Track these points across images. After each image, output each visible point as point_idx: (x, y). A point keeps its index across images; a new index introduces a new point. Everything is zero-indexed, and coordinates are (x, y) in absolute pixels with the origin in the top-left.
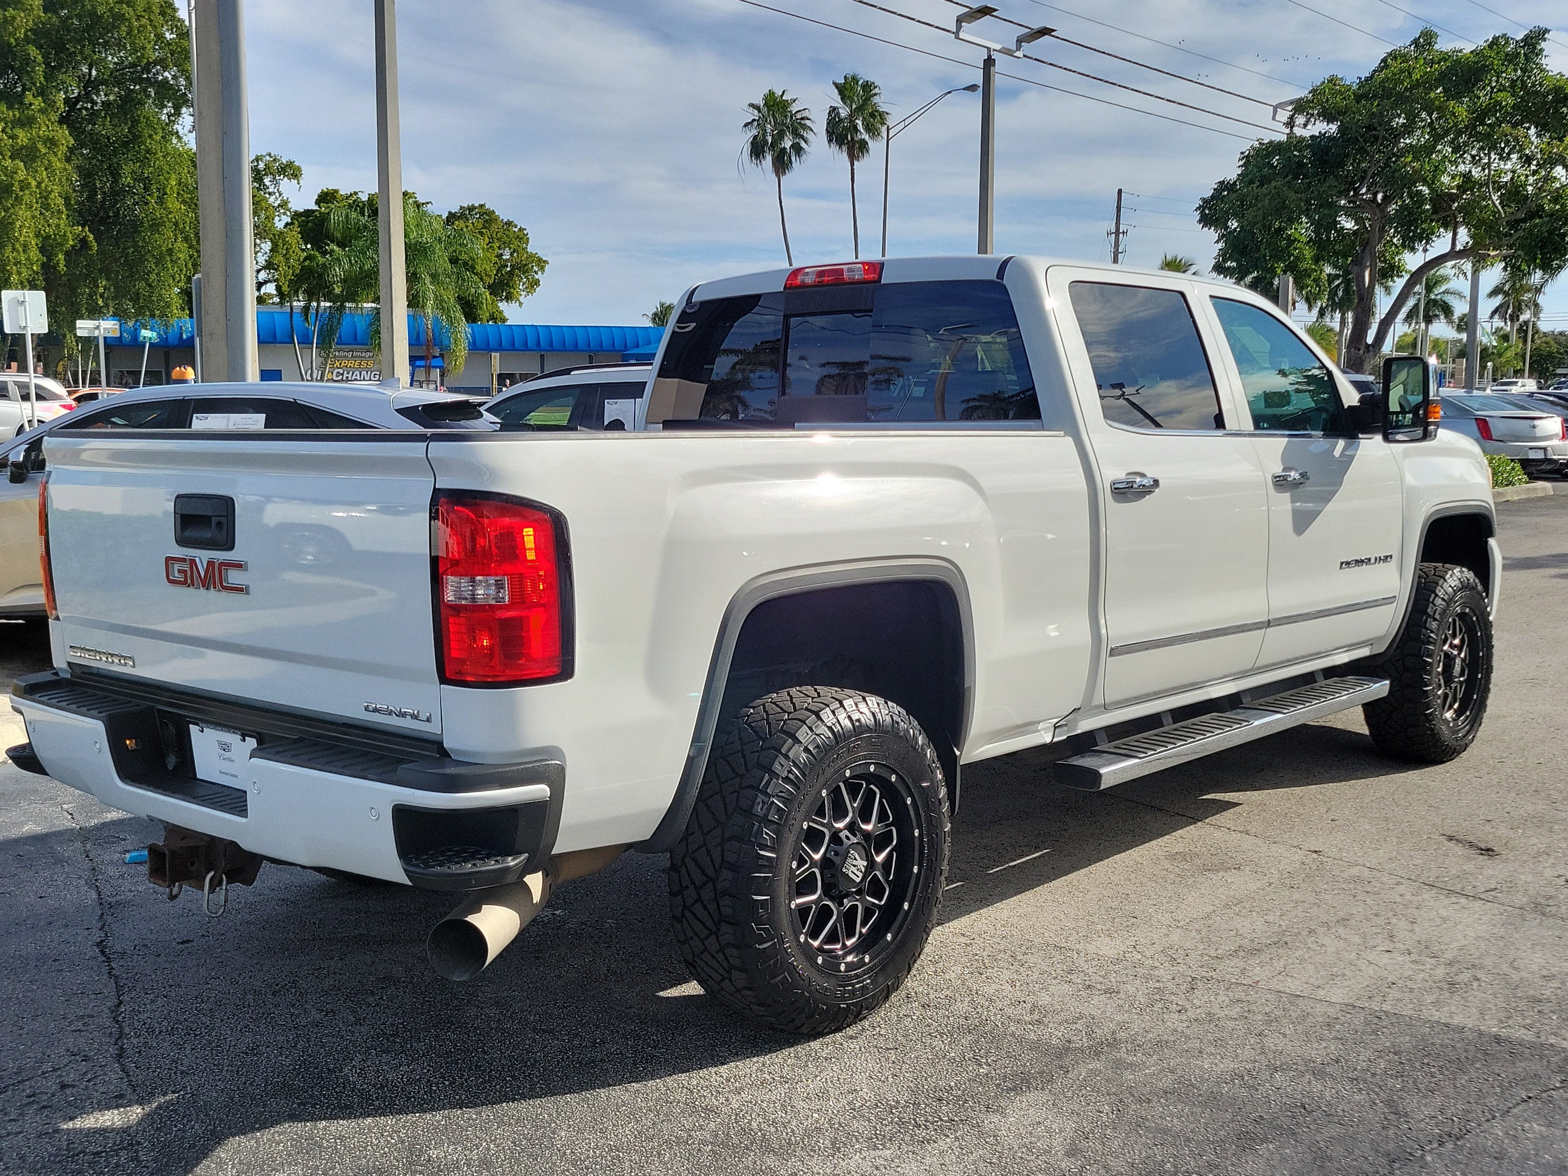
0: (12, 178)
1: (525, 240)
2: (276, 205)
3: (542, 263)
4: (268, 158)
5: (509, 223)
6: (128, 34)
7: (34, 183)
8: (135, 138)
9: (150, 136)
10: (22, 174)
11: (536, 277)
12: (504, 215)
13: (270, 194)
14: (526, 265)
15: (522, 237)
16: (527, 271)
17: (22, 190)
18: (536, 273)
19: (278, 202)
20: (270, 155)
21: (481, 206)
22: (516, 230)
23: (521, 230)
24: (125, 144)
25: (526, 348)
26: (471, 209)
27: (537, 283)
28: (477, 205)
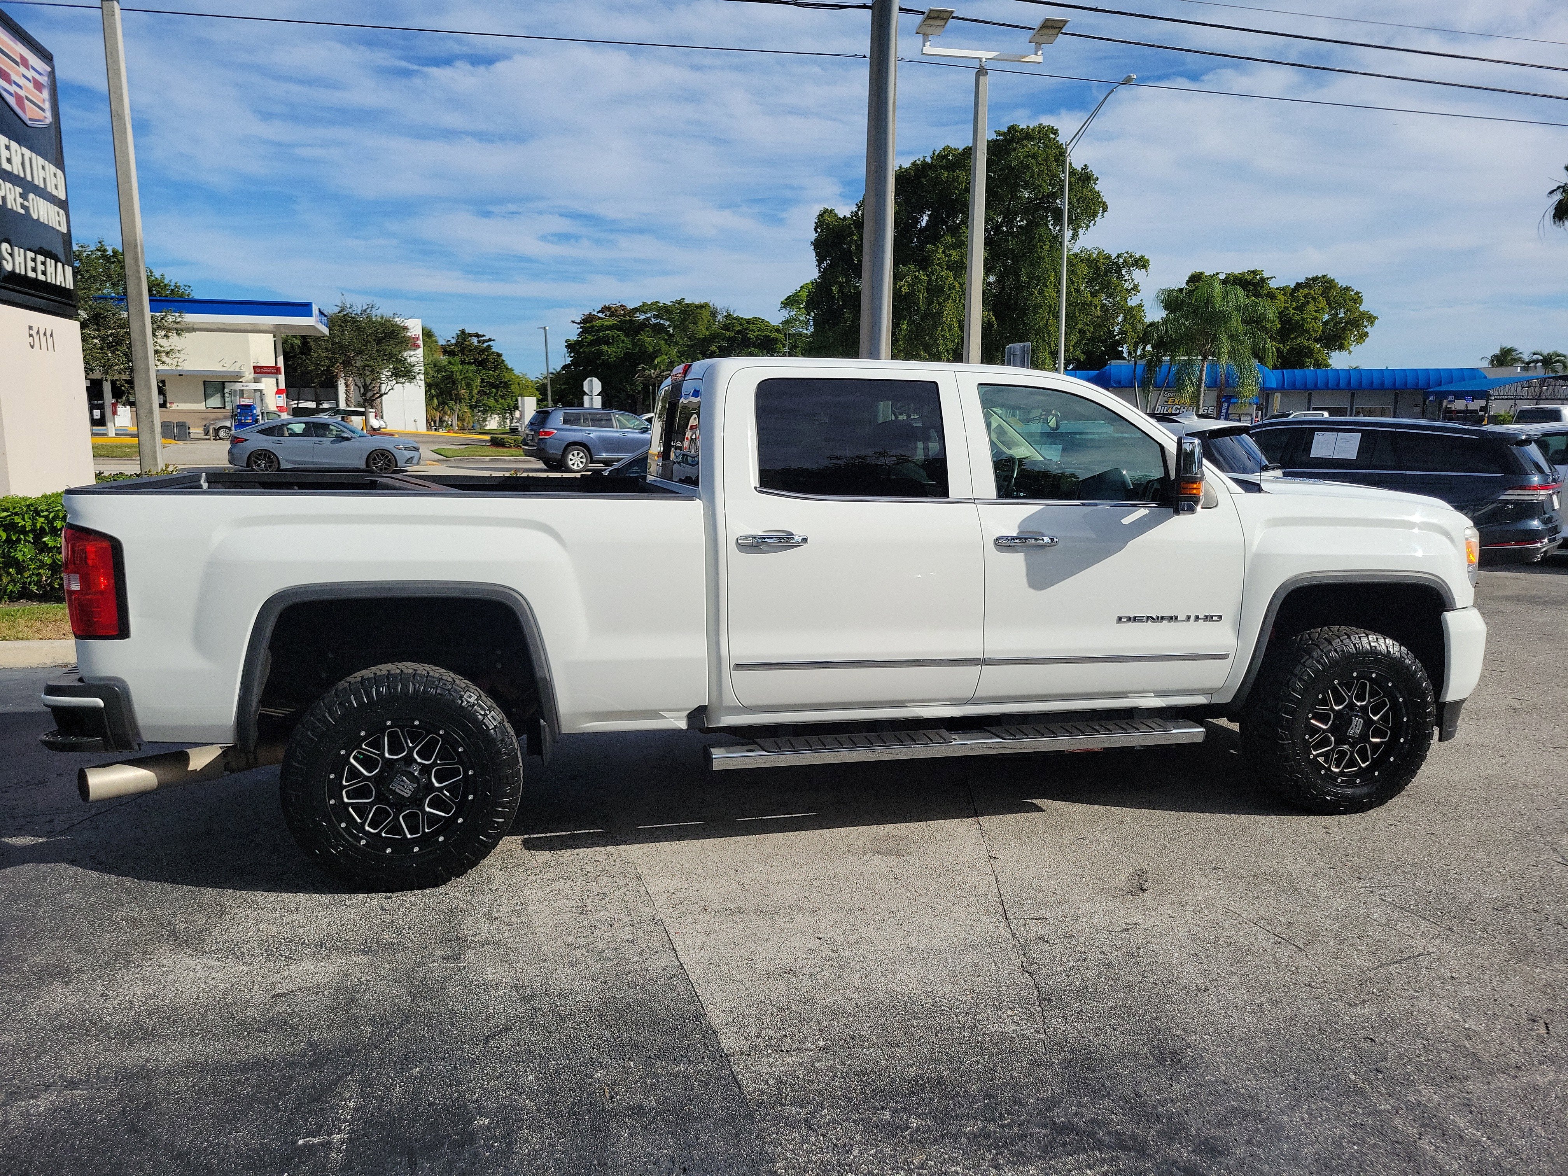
0: (945, 283)
1: (1359, 301)
2: (1129, 288)
3: (1371, 319)
4: (1126, 255)
5: (1347, 289)
6: (1031, 177)
7: (957, 285)
8: (1032, 250)
9: (1041, 247)
10: (951, 280)
11: (1366, 330)
12: (1341, 283)
13: (1125, 281)
14: (1358, 321)
15: (1357, 299)
16: (1358, 326)
17: (950, 290)
18: (1366, 327)
19: (1131, 286)
20: (1127, 253)
21: (1324, 276)
22: (1353, 293)
23: (1357, 293)
24: (1024, 254)
25: (1337, 387)
26: (1315, 279)
27: (1366, 335)
28: (1320, 276)
